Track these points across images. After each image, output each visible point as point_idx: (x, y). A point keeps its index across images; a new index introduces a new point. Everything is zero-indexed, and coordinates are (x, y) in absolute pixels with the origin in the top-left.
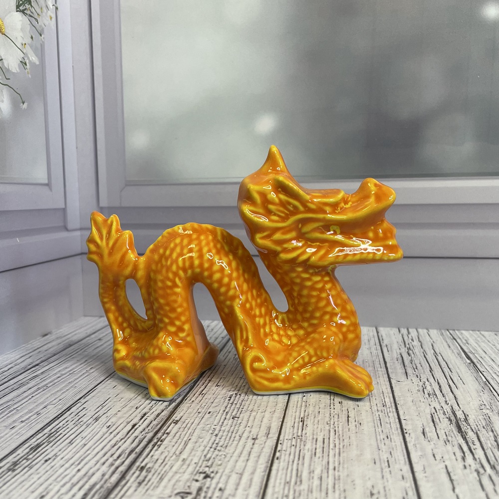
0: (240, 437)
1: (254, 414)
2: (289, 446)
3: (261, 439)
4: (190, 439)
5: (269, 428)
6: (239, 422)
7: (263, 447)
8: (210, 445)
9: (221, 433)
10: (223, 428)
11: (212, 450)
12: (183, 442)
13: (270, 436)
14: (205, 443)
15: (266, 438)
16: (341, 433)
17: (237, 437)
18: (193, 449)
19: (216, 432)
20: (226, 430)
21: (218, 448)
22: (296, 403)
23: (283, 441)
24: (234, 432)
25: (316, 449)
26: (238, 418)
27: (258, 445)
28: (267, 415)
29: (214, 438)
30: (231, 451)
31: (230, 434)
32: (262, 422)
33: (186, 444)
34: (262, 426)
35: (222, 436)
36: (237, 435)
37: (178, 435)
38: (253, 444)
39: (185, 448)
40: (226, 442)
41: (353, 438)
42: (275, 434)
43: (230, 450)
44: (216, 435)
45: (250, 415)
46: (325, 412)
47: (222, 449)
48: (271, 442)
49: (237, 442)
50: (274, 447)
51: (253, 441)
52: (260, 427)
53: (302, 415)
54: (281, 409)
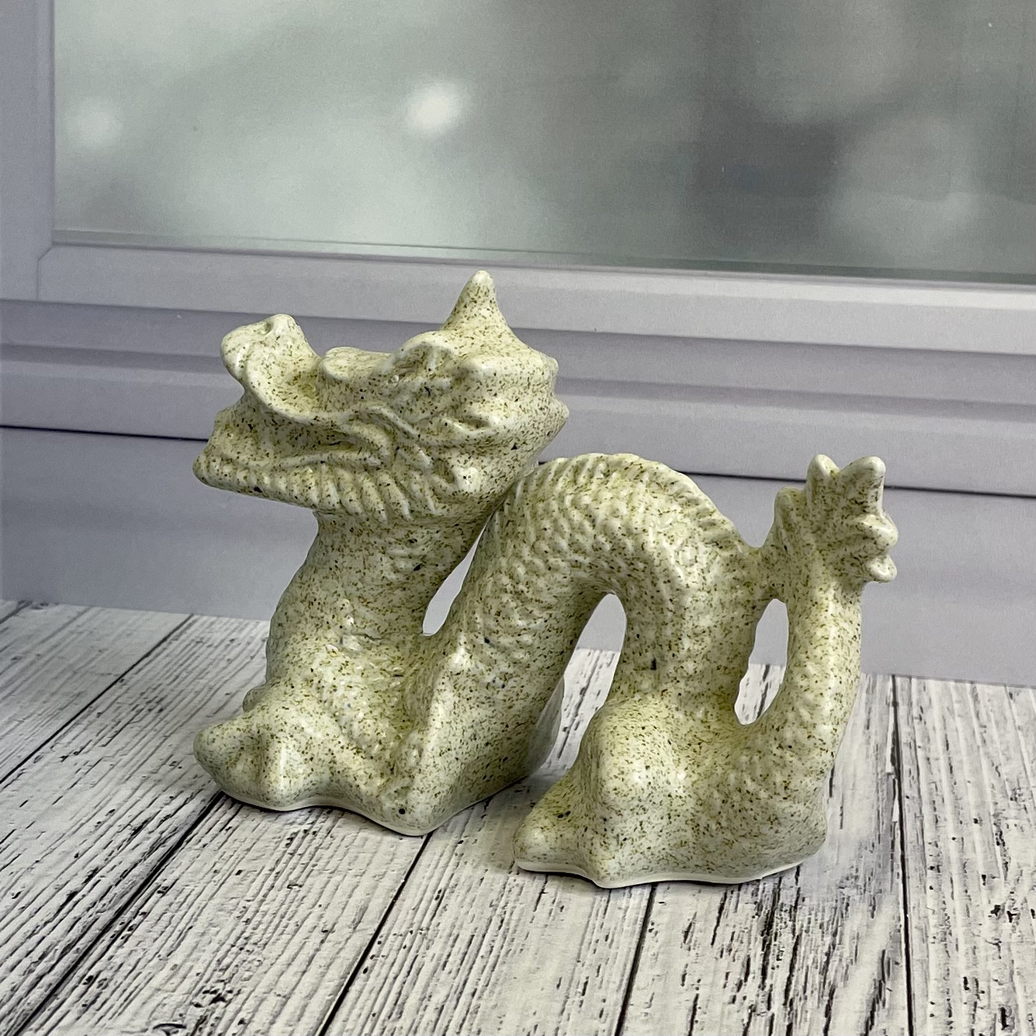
0: (298, 926)
1: (336, 878)
2: (395, 948)
3: (342, 931)
4: (191, 928)
5: (363, 910)
6: (301, 894)
7: (341, 949)
8: (231, 941)
9: (257, 918)
10: (263, 908)
11: (235, 949)
12: (177, 933)
13: (360, 926)
14: (221, 936)
15: (351, 930)
16: (512, 924)
17: (292, 927)
18: (195, 947)
19: (248, 915)
20: (271, 912)
21: (247, 947)
22: (436, 857)
23: (387, 938)
24: (287, 916)
25: (449, 956)
26: (301, 886)
27: (331, 944)
28: (366, 882)
29: (241, 926)
30: (275, 955)
31: (276, 921)
32: (350, 896)
33: (182, 937)
34: (348, 906)
35: (260, 923)
36: (292, 922)
37: (166, 918)
38: (322, 942)
39: (179, 944)
40: (268, 935)
41: (533, 937)
42: (372, 922)
43: (272, 951)
44: (248, 921)
45: (328, 882)
46: (494, 879)
47: (256, 949)
48: (360, 940)
49: (290, 936)
50: (364, 948)
51: (323, 935)
52: (344, 909)
53: (442, 886)
54: (399, 870)
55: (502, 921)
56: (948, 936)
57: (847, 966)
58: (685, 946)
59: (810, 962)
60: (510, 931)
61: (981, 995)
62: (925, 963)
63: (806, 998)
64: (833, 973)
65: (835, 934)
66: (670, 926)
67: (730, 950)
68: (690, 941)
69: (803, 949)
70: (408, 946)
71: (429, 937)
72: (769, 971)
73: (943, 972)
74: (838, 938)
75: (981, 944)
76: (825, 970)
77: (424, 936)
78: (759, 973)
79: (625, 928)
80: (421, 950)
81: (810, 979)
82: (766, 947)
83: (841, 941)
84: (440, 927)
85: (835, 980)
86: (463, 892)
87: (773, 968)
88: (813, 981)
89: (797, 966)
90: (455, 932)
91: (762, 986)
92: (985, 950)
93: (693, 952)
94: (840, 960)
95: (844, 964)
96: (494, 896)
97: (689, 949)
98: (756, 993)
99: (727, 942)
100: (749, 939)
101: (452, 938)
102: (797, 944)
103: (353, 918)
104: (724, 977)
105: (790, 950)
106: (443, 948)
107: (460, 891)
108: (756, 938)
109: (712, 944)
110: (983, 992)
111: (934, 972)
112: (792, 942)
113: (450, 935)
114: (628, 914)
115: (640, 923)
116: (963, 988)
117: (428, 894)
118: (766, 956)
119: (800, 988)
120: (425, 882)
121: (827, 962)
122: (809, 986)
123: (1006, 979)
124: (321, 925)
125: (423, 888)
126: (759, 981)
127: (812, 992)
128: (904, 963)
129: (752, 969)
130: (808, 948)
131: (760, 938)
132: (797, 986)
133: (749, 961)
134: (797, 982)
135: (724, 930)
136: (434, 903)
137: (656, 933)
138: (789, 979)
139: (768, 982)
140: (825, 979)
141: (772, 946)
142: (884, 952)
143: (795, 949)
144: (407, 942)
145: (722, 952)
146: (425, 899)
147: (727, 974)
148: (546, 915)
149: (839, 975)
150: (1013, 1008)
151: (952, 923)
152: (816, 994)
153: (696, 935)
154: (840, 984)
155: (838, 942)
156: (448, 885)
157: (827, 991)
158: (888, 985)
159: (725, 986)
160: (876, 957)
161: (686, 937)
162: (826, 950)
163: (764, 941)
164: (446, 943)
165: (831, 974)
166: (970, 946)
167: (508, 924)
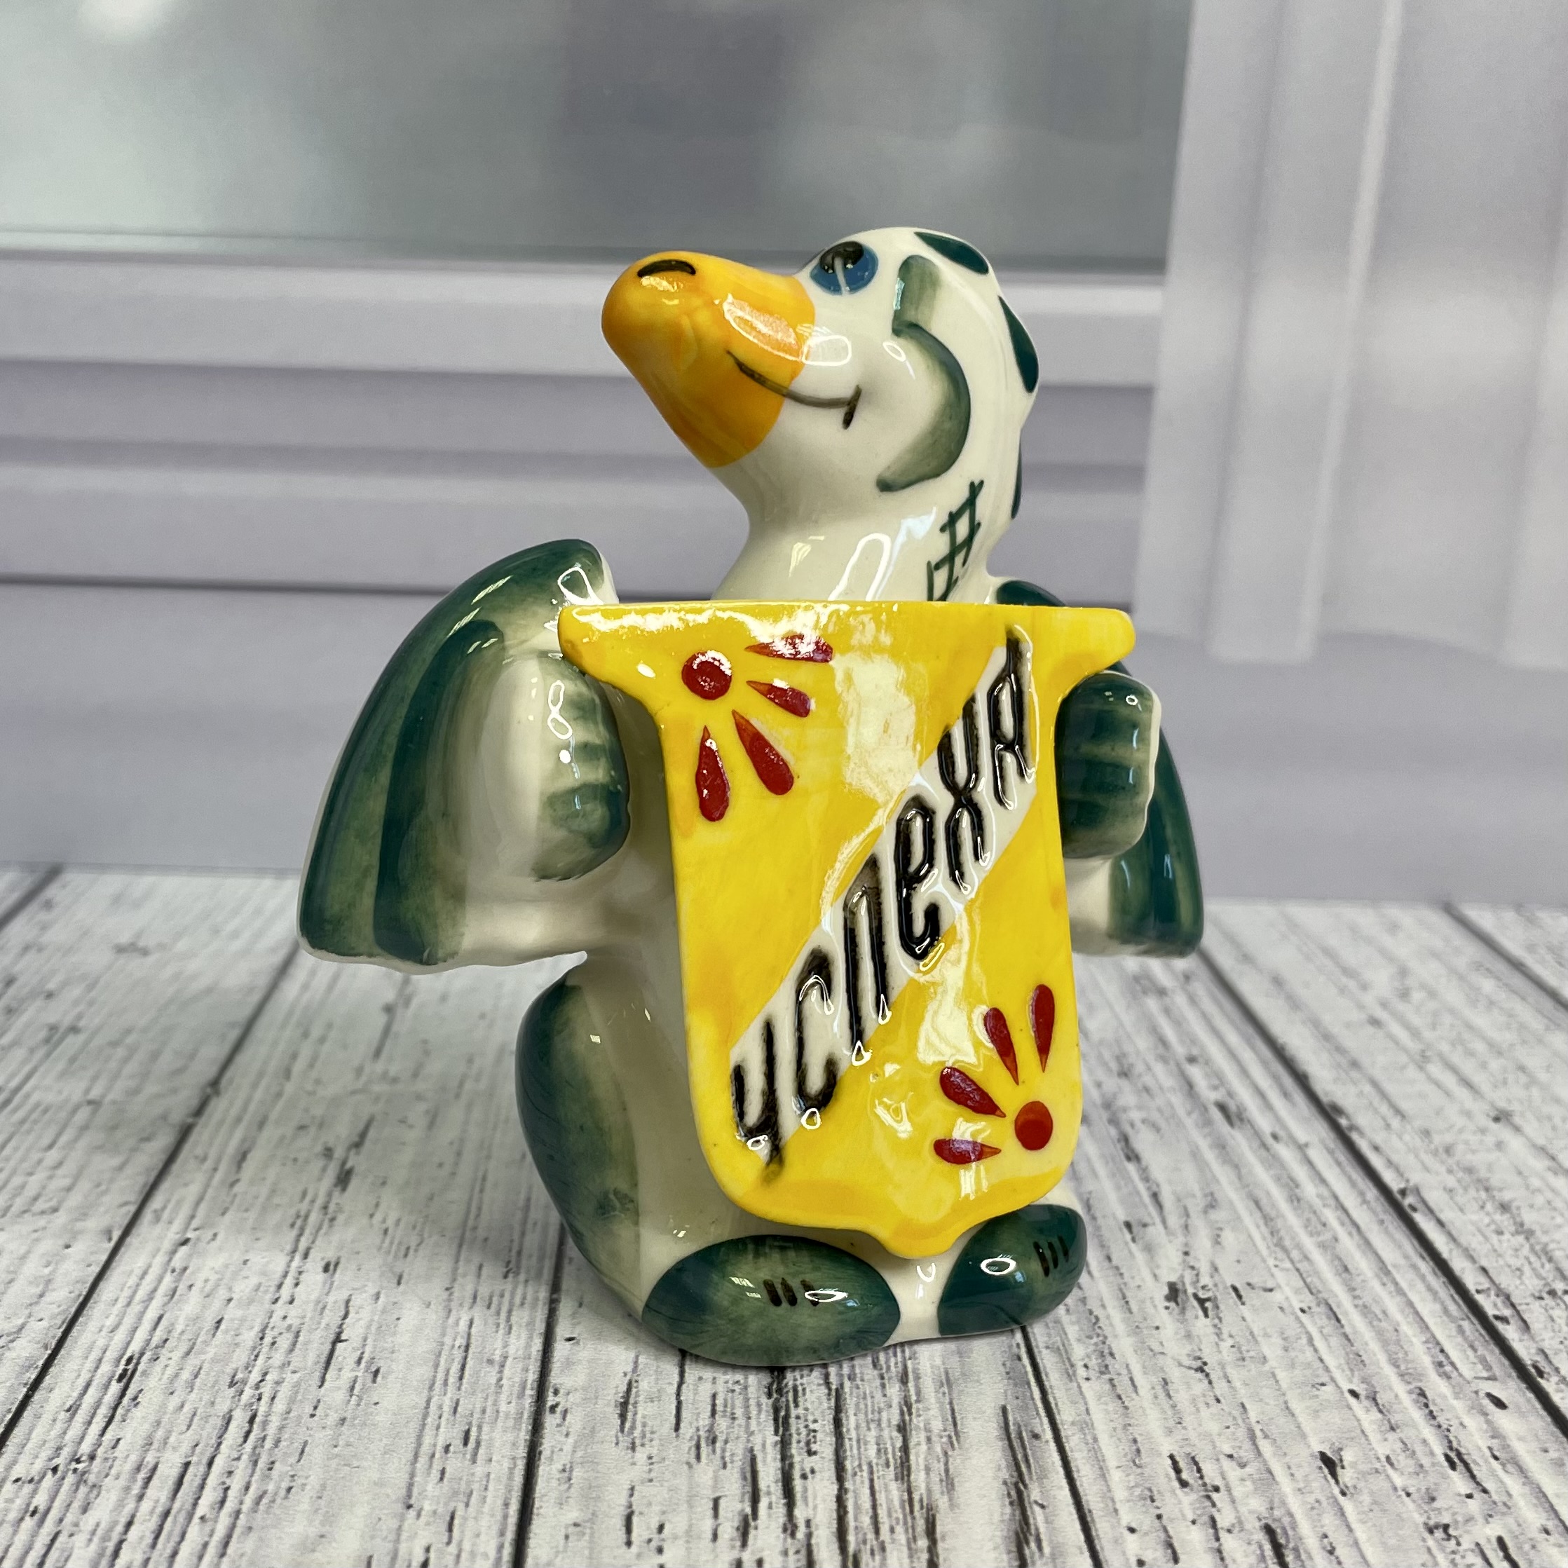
41: (316, 1454)
55: (252, 1421)
56: (1109, 1360)
57: (946, 1454)
58: (625, 1441)
59: (872, 1451)
60: (268, 1444)
61: (1215, 1496)
62: (1085, 1425)
63: (883, 1549)
64: (922, 1475)
65: (904, 1380)
66: (591, 1394)
67: (714, 1441)
68: (633, 1427)
69: (852, 1420)
70: (42, 1509)
71: (92, 1478)
72: (798, 1483)
73: (1126, 1447)
74: (911, 1385)
75: (1175, 1374)
76: (904, 1471)
77: (81, 1478)
78: (777, 1490)
79: (503, 1407)
80: (70, 1518)
81: (881, 1498)
82: (781, 1422)
83: (918, 1393)
84: (119, 1452)
85: (929, 1491)
87: (804, 1477)
88: (890, 1501)
89: (849, 1465)
90: (150, 1459)
91: (790, 1527)
92: (1188, 1388)
93: (641, 1455)
94: (929, 1440)
95: (938, 1449)
97: (633, 1448)
98: (780, 1547)
99: (704, 1421)
100: (747, 1407)
101: (142, 1475)
102: (838, 1409)
104: (710, 1513)
105: (830, 1427)
106: (120, 1504)
108: (759, 1405)
109: (677, 1428)
110: (1217, 1489)
111: (1112, 1452)
112: (827, 1405)
113: (138, 1469)
114: (507, 1372)
115: (530, 1392)
116: (1176, 1484)
118: (784, 1444)
119: (866, 1521)
121: (905, 1449)
122: (882, 1512)
123: (1246, 1453)
126: (781, 1511)
127: (892, 1530)
128: (1048, 1435)
129: (763, 1485)
130: (861, 1416)
131: (767, 1403)
132: (859, 1520)
133: (753, 1460)
134: (857, 1507)
135: (696, 1393)
137: (565, 1412)
138: (840, 1500)
139: (800, 1513)
140: (910, 1493)
141: (792, 1421)
142: (1004, 1410)
143: (837, 1423)
144: (40, 1500)
145: (698, 1447)
147: (716, 1502)
148: (341, 1396)
149: (935, 1478)
150: (1286, 1520)
151: (1107, 1331)
152: (901, 1536)
153: (643, 1410)
154: (942, 1502)
155: (914, 1398)
157: (921, 1525)
158: (1034, 1493)
159: (715, 1537)
160: (992, 1428)
161: (623, 1417)
162: (896, 1419)
163: (776, 1410)
164: (127, 1489)
165: (918, 1478)
166: (1155, 1380)
167: (265, 1423)
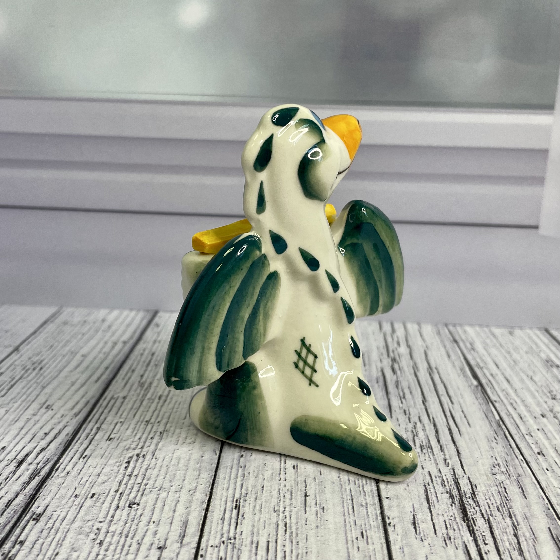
0: (139, 544)
1: (163, 495)
3: (172, 547)
4: (57, 555)
5: (186, 524)
6: (139, 512)
9: (108, 540)
10: (112, 529)
13: (186, 540)
15: (179, 544)
16: (294, 528)
17: (134, 546)
19: (101, 537)
20: (118, 532)
22: (229, 470)
23: (206, 552)
24: (130, 536)
26: (138, 505)
28: (184, 497)
29: (96, 548)
31: (122, 540)
32: (174, 511)
34: (174, 521)
35: (110, 544)
36: (135, 540)
42: (193, 536)
44: (101, 543)
45: (157, 498)
46: (271, 487)
48: (188, 553)
49: (134, 556)
51: (159, 551)
52: (171, 523)
53: (237, 496)
54: (206, 483)
66: (401, 519)
67: (450, 539)
68: (420, 532)
71: (237, 546)
82: (472, 532)
86: (253, 499)
90: (255, 539)
93: (426, 543)
96: (274, 501)
97: (422, 540)
100: (458, 526)
102: (491, 527)
103: (179, 532)
105: (489, 533)
107: (251, 499)
108: (462, 525)
109: (435, 533)
117: (229, 504)
120: (225, 494)
124: (156, 542)
125: (224, 499)
133: (466, 546)
136: (235, 512)
137: (394, 526)
141: (476, 531)
145: (445, 541)
146: (227, 509)
148: (313, 517)
153: (421, 526)
156: (241, 494)
161: (415, 528)
